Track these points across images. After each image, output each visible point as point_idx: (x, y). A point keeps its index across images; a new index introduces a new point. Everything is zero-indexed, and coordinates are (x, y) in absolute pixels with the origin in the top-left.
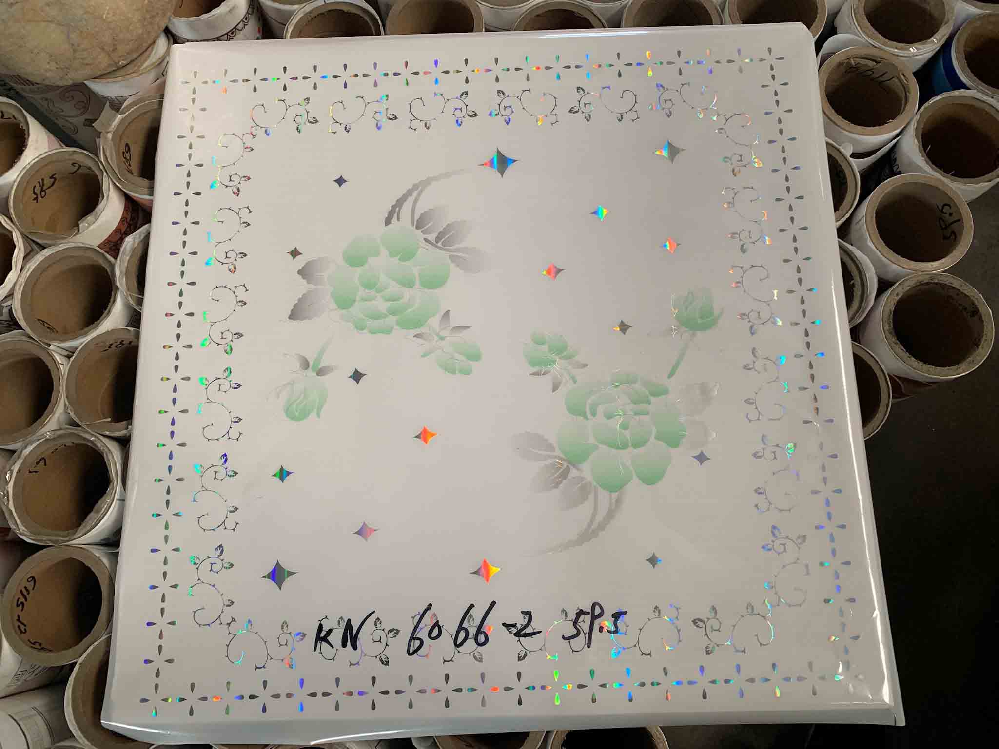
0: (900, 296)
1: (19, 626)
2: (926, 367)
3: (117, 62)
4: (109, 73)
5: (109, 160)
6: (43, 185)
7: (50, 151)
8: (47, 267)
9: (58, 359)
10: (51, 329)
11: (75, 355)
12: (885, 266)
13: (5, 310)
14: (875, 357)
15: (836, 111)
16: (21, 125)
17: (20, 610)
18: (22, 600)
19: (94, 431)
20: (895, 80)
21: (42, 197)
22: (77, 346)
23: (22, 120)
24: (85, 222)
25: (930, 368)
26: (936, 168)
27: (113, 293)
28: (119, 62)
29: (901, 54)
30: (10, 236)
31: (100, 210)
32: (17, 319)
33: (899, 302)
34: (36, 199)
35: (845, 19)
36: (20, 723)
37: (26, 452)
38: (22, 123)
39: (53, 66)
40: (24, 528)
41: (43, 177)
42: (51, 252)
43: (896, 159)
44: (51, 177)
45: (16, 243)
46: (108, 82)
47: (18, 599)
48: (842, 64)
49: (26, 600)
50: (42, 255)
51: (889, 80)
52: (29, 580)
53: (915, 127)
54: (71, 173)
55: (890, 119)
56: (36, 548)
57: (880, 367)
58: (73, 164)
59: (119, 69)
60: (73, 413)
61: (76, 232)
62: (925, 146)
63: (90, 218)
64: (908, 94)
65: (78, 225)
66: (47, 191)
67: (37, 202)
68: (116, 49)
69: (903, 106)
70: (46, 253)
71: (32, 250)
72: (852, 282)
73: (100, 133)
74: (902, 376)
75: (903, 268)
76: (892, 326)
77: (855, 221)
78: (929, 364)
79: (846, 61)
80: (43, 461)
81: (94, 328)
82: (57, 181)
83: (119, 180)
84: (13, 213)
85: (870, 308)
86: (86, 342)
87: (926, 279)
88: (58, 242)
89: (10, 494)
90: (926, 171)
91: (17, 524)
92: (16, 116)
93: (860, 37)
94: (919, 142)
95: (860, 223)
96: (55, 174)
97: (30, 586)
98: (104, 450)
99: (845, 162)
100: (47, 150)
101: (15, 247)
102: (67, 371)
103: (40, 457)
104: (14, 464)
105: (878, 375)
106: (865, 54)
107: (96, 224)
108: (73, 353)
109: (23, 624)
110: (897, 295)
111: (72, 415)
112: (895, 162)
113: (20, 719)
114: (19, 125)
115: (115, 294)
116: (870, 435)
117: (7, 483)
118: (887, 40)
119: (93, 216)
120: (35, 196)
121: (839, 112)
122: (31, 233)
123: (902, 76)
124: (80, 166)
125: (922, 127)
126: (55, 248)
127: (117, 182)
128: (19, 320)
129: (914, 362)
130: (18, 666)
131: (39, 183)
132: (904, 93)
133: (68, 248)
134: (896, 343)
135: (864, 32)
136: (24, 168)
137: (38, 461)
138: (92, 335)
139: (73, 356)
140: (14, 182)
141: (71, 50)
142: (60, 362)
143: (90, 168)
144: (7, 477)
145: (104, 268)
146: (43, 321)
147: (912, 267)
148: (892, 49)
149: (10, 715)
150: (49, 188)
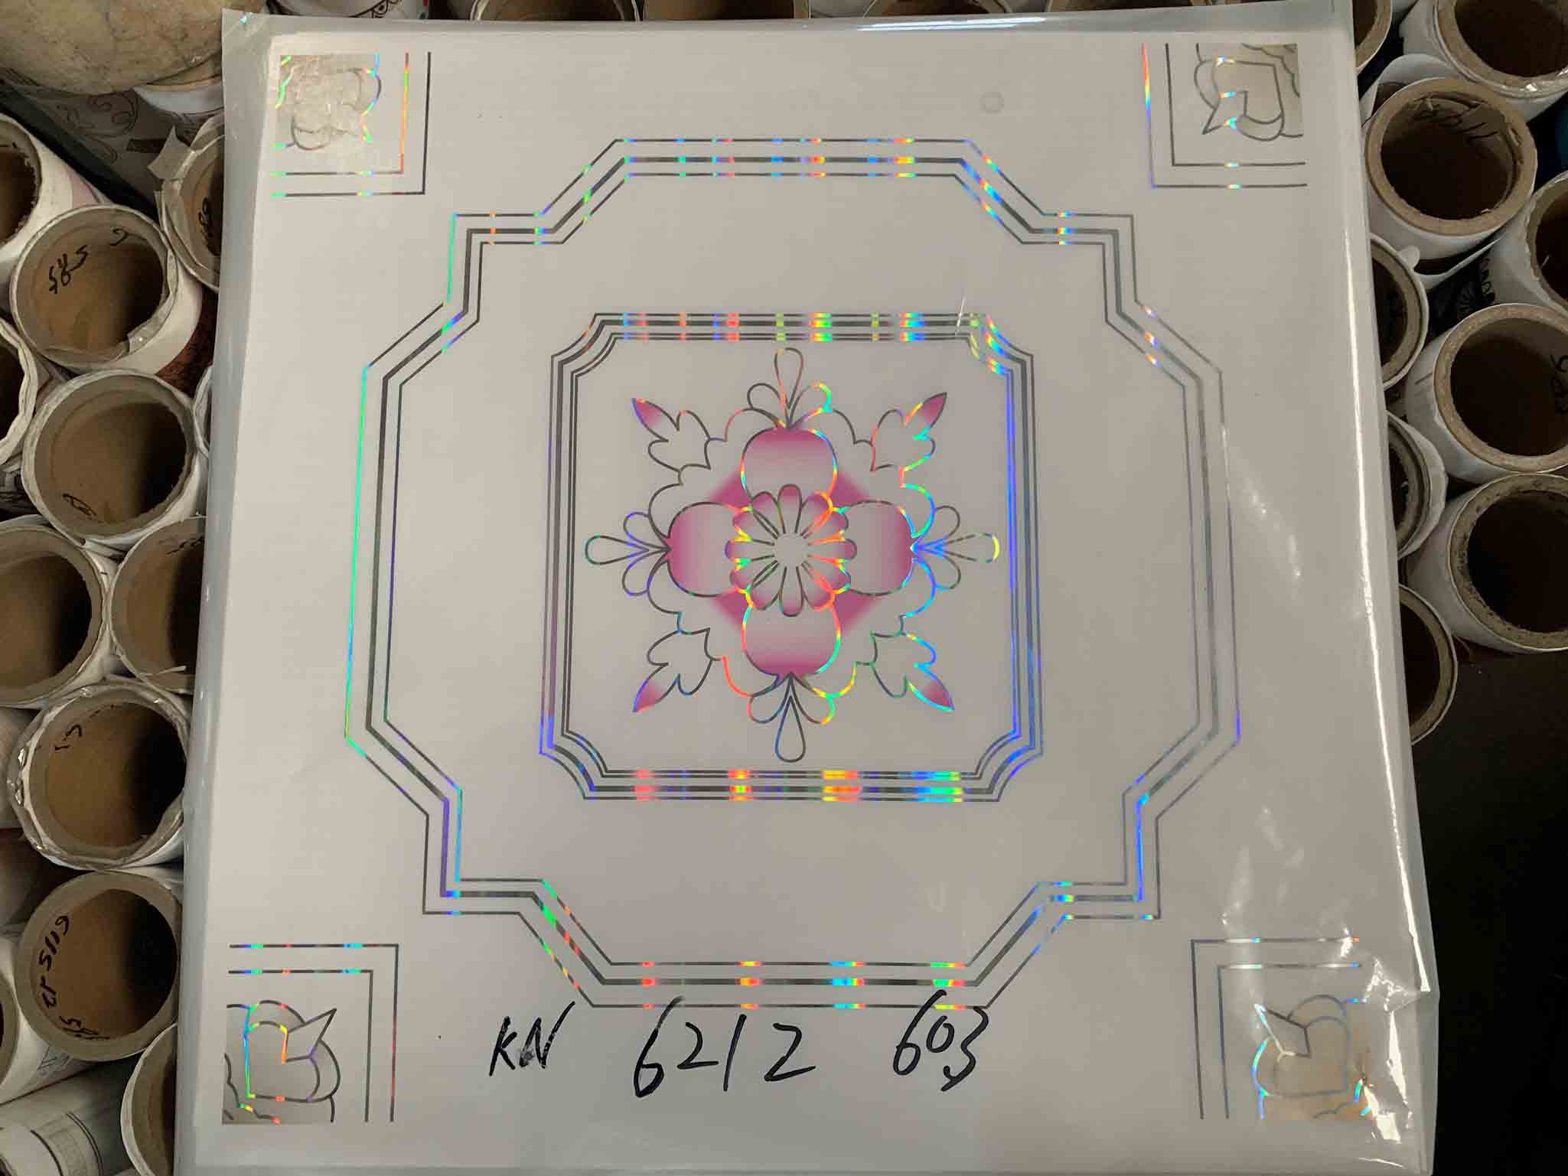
0: (1481, 512)
1: (44, 995)
2: (1516, 631)
3: (187, 56)
4: (176, 75)
5: (176, 228)
6: (66, 265)
7: (77, 209)
8: (76, 409)
9: (100, 564)
10: (85, 510)
11: (126, 559)
12: (1458, 457)
13: (9, 478)
14: (1433, 609)
15: (1396, 190)
16: (26, 161)
17: (46, 968)
18: (48, 951)
19: (160, 688)
20: (1499, 138)
21: (64, 285)
22: (130, 542)
23: (27, 151)
24: (138, 334)
25: (1523, 633)
26: (1557, 295)
27: (187, 457)
28: (192, 58)
29: (1513, 95)
30: (12, 352)
31: (162, 314)
32: (30, 497)
33: (1479, 520)
34: (54, 288)
35: (1421, 25)
36: (50, 1143)
37: (50, 717)
38: (27, 157)
39: (80, 63)
40: (51, 842)
41: (64, 252)
42: (83, 384)
43: (1487, 271)
44: (77, 253)
45: (24, 368)
46: (173, 91)
47: (42, 952)
48: (1414, 106)
49: (54, 951)
50: (68, 389)
51: (1487, 136)
52: (60, 921)
53: (1528, 221)
54: (112, 245)
55: (1484, 209)
56: (67, 874)
57: (1441, 627)
58: (115, 231)
59: (190, 69)
60: (124, 656)
61: (123, 351)
62: (1540, 256)
63: (146, 328)
64: (1518, 163)
65: (126, 339)
66: (73, 274)
67: (56, 293)
68: (186, 36)
69: (1509, 184)
70: (75, 384)
71: (51, 378)
72: (1405, 483)
73: (162, 181)
74: (1473, 639)
75: (1491, 463)
76: (1466, 562)
77: (1415, 378)
78: (1522, 627)
79: (1421, 101)
80: (77, 730)
81: (156, 517)
82: (89, 256)
83: (195, 266)
84: (17, 313)
85: (1431, 527)
86: (144, 538)
87: (1527, 484)
88: (93, 366)
89: (24, 783)
90: (1537, 298)
91: (39, 836)
92: (17, 143)
93: (1443, 60)
94: (1530, 248)
95: (1423, 383)
96: (85, 246)
97: (59, 930)
98: (176, 719)
99: (1406, 279)
100: (71, 208)
101: (23, 375)
102: (114, 585)
103: (73, 725)
104: (31, 737)
105: (1436, 640)
106: (1452, 92)
107: (159, 337)
108: (126, 552)
109: (49, 989)
110: (1478, 510)
111: (123, 658)
112: (1485, 278)
113: (50, 1137)
114: (22, 161)
115: (191, 458)
116: (1417, 738)
117: (20, 767)
118: (1490, 69)
119: (152, 323)
120: (52, 283)
121: (1403, 192)
122: (48, 350)
123: (1513, 135)
124: (127, 234)
125: (1539, 222)
126: (88, 378)
127: (190, 266)
128: (33, 497)
129: (1496, 621)
130: (44, 1055)
131: (59, 261)
132: (1512, 163)
133: (111, 377)
134: (1471, 590)
135: (1451, 52)
136: (34, 237)
137: (70, 728)
138: (153, 527)
139: (123, 559)
140: (18, 260)
141: (111, 37)
142: (101, 570)
143: (144, 240)
144: (21, 754)
145: (172, 414)
146: (71, 497)
147: (1506, 462)
148: (1499, 85)
149: (33, 1132)
150: (75, 268)
